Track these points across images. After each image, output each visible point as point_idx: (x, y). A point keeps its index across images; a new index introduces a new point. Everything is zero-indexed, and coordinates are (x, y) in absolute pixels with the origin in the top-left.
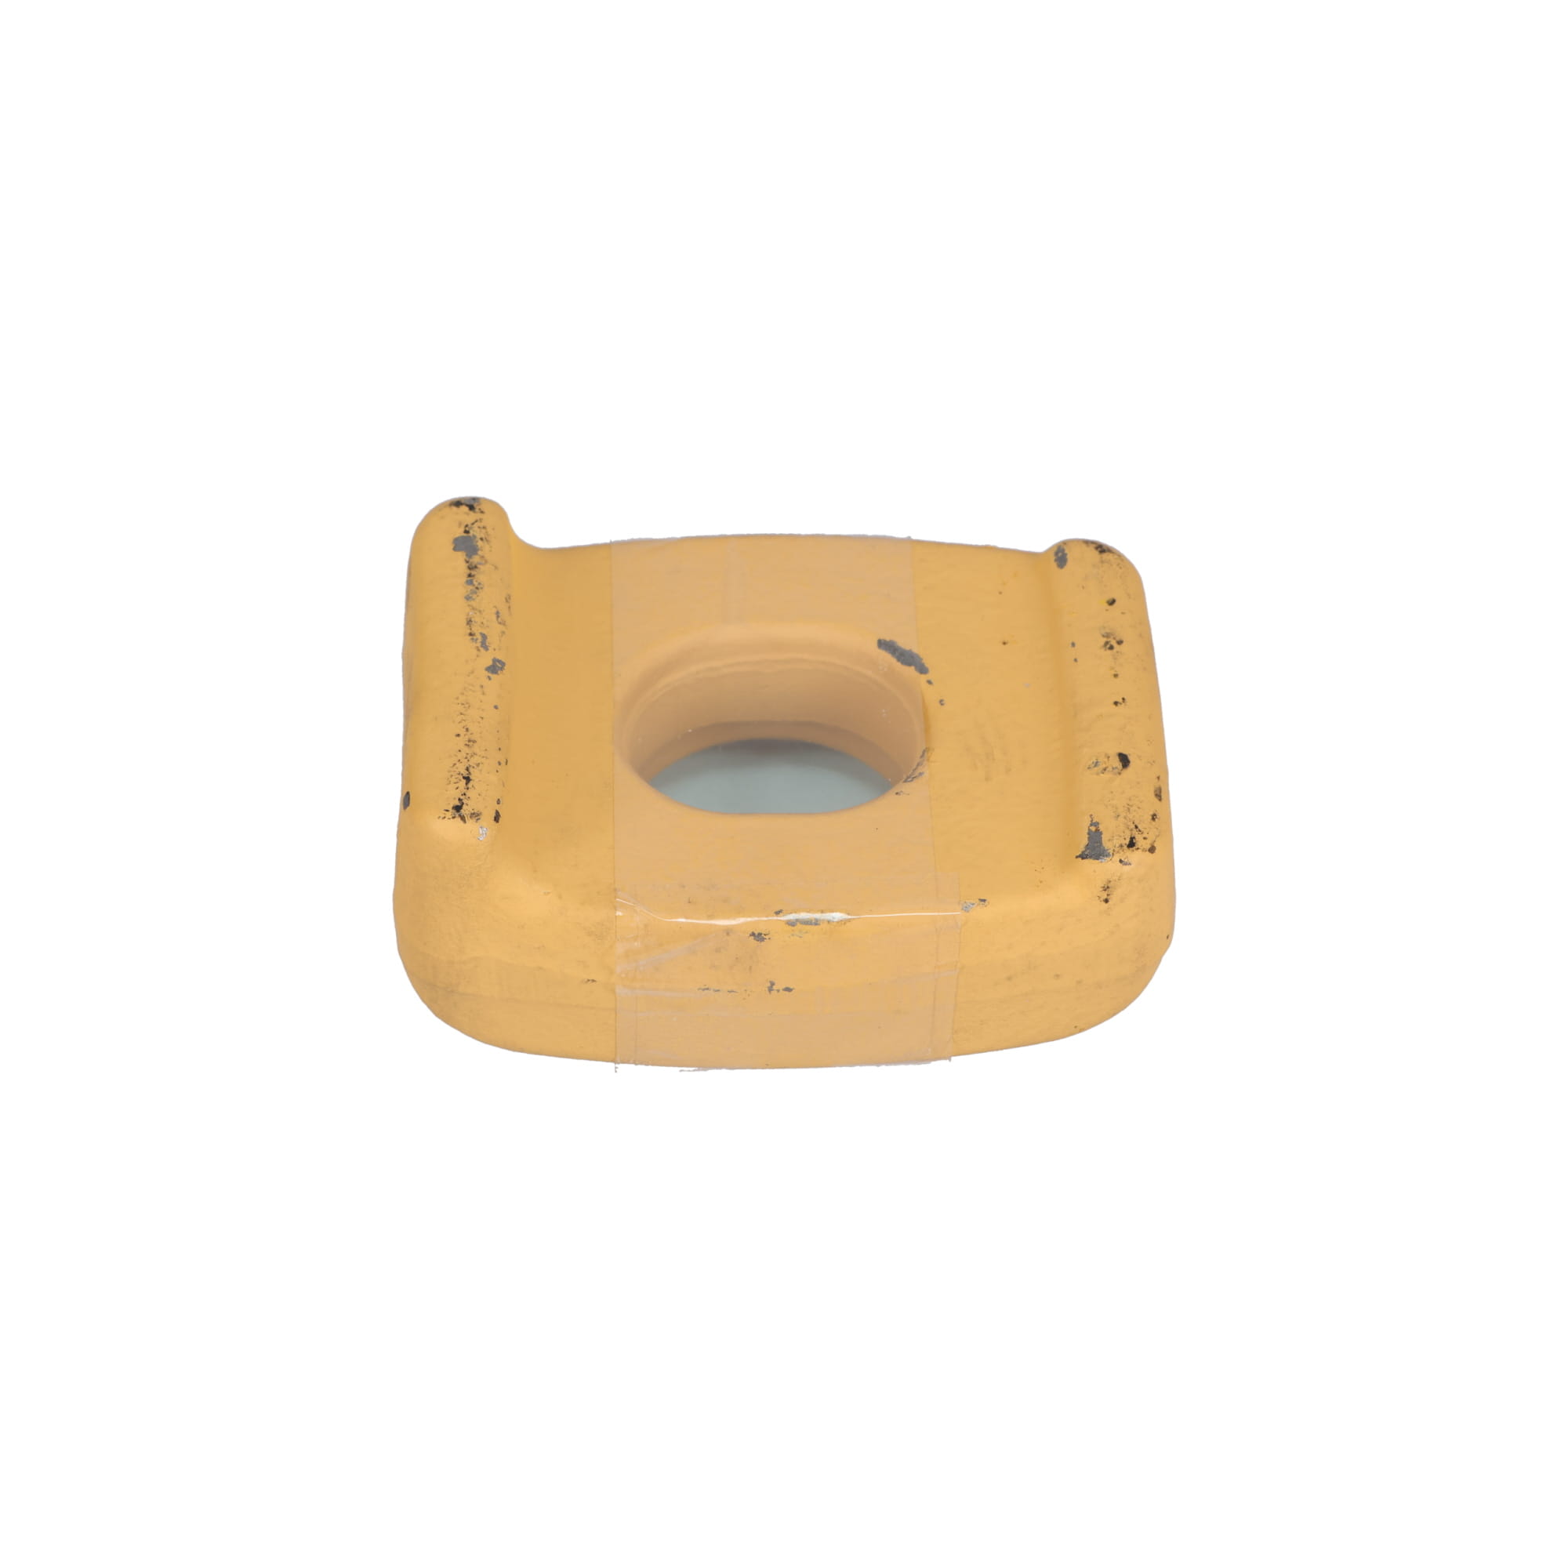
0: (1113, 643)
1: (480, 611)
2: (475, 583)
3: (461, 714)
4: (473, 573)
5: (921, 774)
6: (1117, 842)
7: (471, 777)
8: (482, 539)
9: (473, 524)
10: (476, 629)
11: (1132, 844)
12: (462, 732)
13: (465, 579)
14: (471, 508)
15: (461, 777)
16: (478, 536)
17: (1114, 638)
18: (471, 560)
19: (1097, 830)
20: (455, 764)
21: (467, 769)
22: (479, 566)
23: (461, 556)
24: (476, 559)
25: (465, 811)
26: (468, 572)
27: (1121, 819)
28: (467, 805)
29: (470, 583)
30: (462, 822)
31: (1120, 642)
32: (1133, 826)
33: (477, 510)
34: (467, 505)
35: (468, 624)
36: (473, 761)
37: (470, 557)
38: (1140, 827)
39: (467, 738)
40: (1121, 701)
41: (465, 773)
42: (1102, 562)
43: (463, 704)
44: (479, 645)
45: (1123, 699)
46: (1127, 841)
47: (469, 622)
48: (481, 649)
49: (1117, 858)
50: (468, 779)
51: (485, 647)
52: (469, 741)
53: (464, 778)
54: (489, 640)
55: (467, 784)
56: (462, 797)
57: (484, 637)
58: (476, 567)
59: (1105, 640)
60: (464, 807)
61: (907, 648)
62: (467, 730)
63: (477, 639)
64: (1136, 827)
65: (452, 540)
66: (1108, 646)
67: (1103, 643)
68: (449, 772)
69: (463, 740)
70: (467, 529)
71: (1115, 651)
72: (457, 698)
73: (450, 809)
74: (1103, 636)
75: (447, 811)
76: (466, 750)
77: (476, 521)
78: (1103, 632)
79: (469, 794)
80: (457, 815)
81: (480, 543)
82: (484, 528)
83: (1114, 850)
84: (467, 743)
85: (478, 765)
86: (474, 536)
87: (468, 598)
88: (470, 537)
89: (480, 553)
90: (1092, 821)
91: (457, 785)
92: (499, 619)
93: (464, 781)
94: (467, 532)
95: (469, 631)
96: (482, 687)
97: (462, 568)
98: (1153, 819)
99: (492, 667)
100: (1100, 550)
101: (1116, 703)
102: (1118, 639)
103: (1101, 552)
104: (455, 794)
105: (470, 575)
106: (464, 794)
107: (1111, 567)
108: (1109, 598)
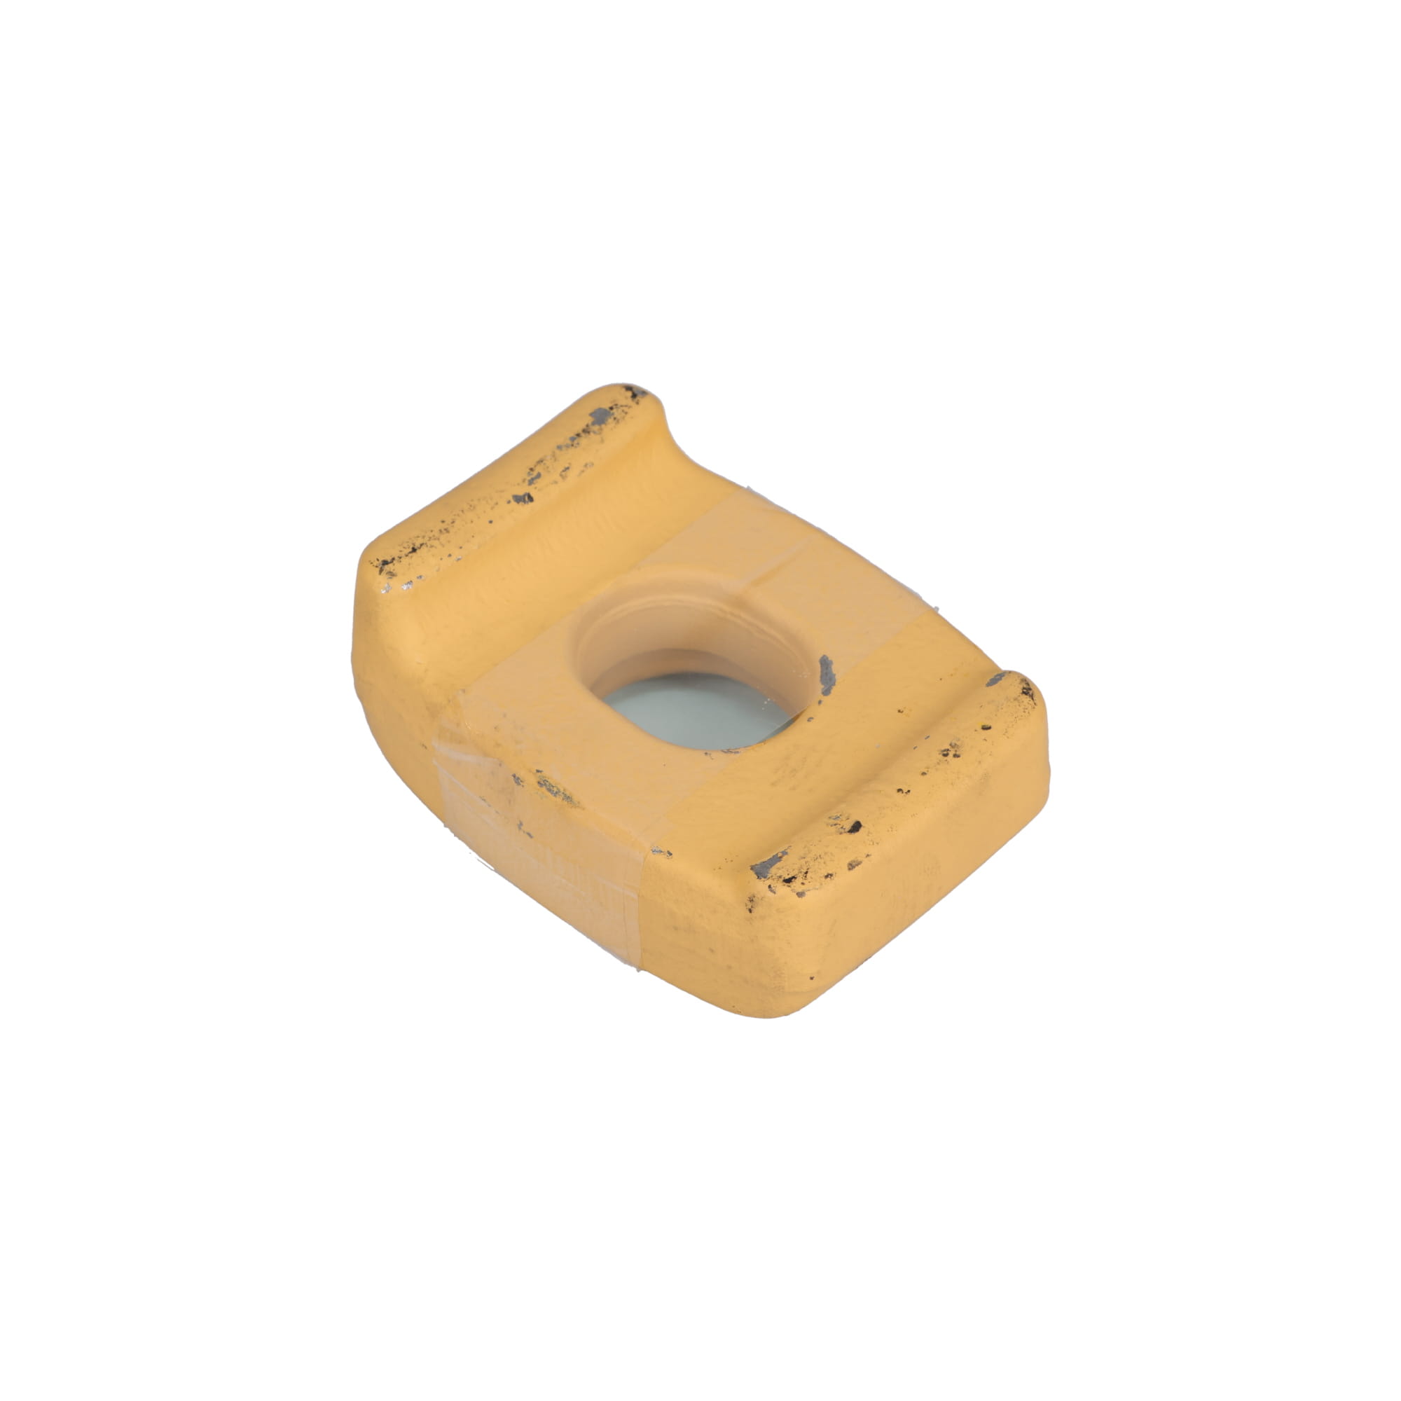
0: (951, 753)
1: (556, 460)
2: (576, 442)
3: (462, 511)
4: (583, 435)
5: (738, 752)
6: (781, 873)
7: (418, 551)
8: (615, 419)
9: (622, 406)
10: (538, 469)
11: (788, 881)
12: (448, 521)
13: (572, 435)
14: (635, 396)
15: (412, 546)
16: (615, 416)
17: (956, 751)
18: (591, 427)
19: (781, 858)
20: (420, 538)
21: (421, 545)
22: (592, 433)
23: (588, 420)
24: (596, 428)
25: (387, 568)
26: (580, 432)
27: (803, 861)
28: (394, 565)
29: (573, 439)
30: (378, 572)
31: (956, 756)
32: (805, 871)
33: (636, 399)
34: (634, 393)
35: (538, 462)
36: (432, 542)
37: (593, 424)
38: (808, 875)
39: (446, 527)
40: (905, 791)
41: (417, 545)
42: (1015, 699)
43: (471, 506)
44: (529, 478)
45: (909, 791)
46: (787, 877)
47: (541, 461)
48: (527, 482)
49: (768, 882)
50: (414, 550)
51: (531, 482)
52: (445, 529)
53: (413, 548)
54: (538, 480)
55: (410, 553)
56: (396, 558)
57: (539, 476)
58: (589, 432)
59: (949, 747)
60: (391, 565)
61: (834, 672)
62: (453, 522)
63: (532, 474)
64: (806, 873)
65: (595, 408)
66: (945, 753)
67: (943, 749)
68: (410, 539)
69: (442, 526)
70: (614, 407)
71: (946, 758)
72: (472, 500)
73: (380, 561)
74: (951, 745)
75: (378, 560)
76: (436, 534)
77: (626, 406)
78: (954, 742)
79: (403, 559)
80: (380, 567)
81: (610, 420)
82: (626, 413)
83: (772, 876)
84: (443, 530)
85: (432, 547)
86: (613, 414)
87: (559, 447)
88: (609, 412)
89: (603, 426)
90: (785, 850)
91: (402, 549)
92: (563, 473)
93: (410, 550)
94: (611, 408)
95: (532, 467)
96: (497, 504)
97: (579, 427)
98: (827, 877)
99: (520, 497)
100: (1025, 690)
101: (899, 790)
102: (958, 753)
103: (1023, 693)
104: (395, 553)
105: (578, 435)
106: (400, 558)
107: (1018, 707)
108: (988, 723)
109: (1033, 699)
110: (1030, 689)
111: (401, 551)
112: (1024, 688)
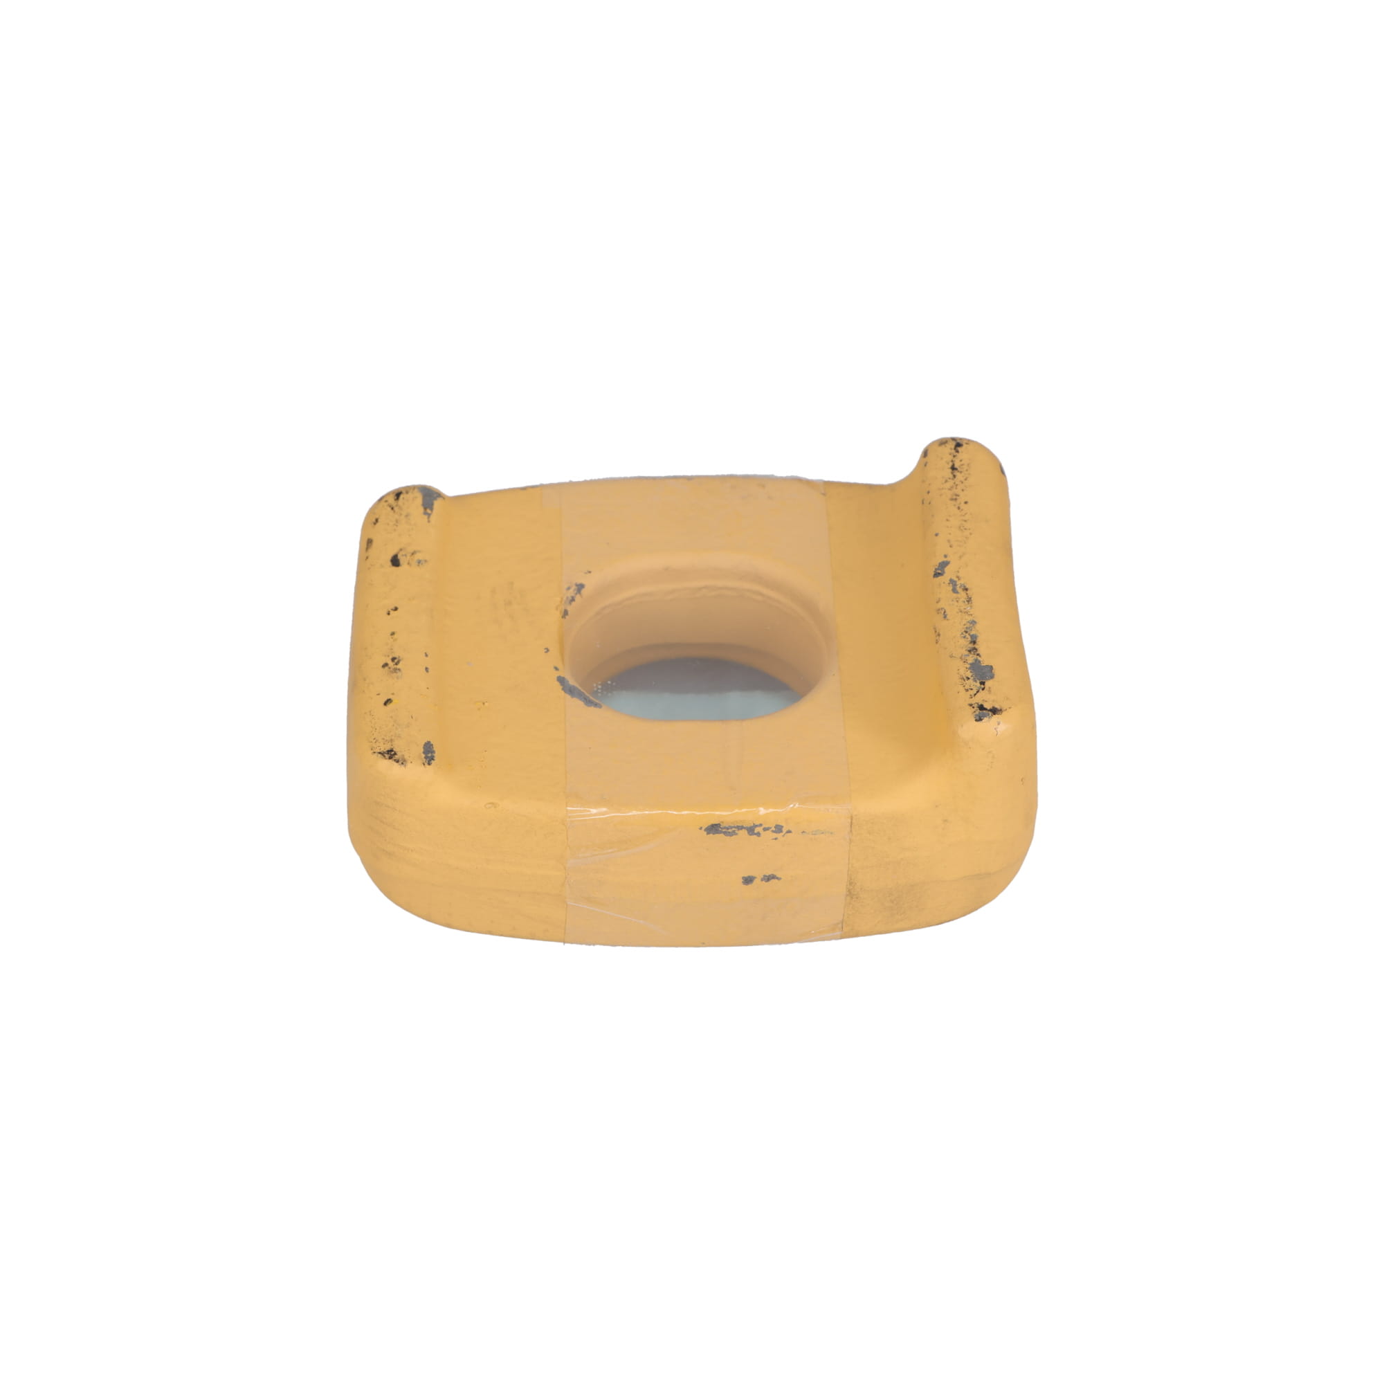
0: (391, 664)
1: (961, 611)
2: (969, 637)
3: (965, 521)
4: (971, 646)
6: (410, 495)
7: (950, 470)
8: (968, 678)
9: (978, 692)
10: (963, 594)
11: (398, 495)
12: (963, 506)
13: (979, 640)
14: (981, 708)
15: (959, 469)
16: (971, 681)
17: (390, 668)
18: (975, 656)
19: (425, 509)
20: (966, 479)
21: (954, 476)
22: (967, 653)
23: (985, 661)
24: (971, 659)
25: (952, 445)
26: (976, 646)
27: (404, 513)
28: (951, 449)
29: (973, 636)
31: (385, 665)
32: (395, 510)
33: (976, 706)
34: (986, 709)
35: (970, 598)
36: (951, 483)
37: (976, 660)
38: (389, 509)
39: (958, 501)
40: (392, 612)
41: (956, 473)
42: (391, 740)
43: (965, 529)
44: (958, 583)
45: (389, 614)
46: (402, 496)
47: (969, 600)
48: (956, 579)
50: (953, 468)
51: (952, 582)
52: (956, 499)
53: (956, 469)
54: (951, 588)
55: (953, 466)
56: (956, 454)
57: (954, 591)
58: (970, 651)
59: (398, 667)
60: (953, 447)
61: (574, 699)
62: (959, 508)
63: (960, 587)
64: (392, 509)
65: (995, 676)
66: (396, 661)
67: (401, 663)
68: (970, 475)
69: (962, 499)
70: (982, 686)
71: (391, 657)
72: (971, 534)
73: (964, 444)
74: (399, 670)
76: (958, 491)
77: (975, 695)
78: (399, 674)
79: (951, 457)
80: (958, 441)
81: (969, 674)
82: (967, 690)
83: (413, 490)
85: (946, 481)
86: (975, 681)
87: (973, 623)
88: (979, 679)
89: (968, 666)
90: (429, 517)
92: (943, 611)
93: (956, 466)
94: (983, 683)
95: (969, 592)
96: (951, 546)
97: (982, 647)
98: (376, 520)
99: (945, 567)
100: (393, 753)
101: (396, 609)
102: (386, 668)
103: (392, 751)
104: (960, 456)
105: (974, 642)
106: (954, 456)
107: (383, 737)
108: (390, 706)
109: (380, 753)
110: (390, 758)
111: (961, 461)
112: (395, 754)
